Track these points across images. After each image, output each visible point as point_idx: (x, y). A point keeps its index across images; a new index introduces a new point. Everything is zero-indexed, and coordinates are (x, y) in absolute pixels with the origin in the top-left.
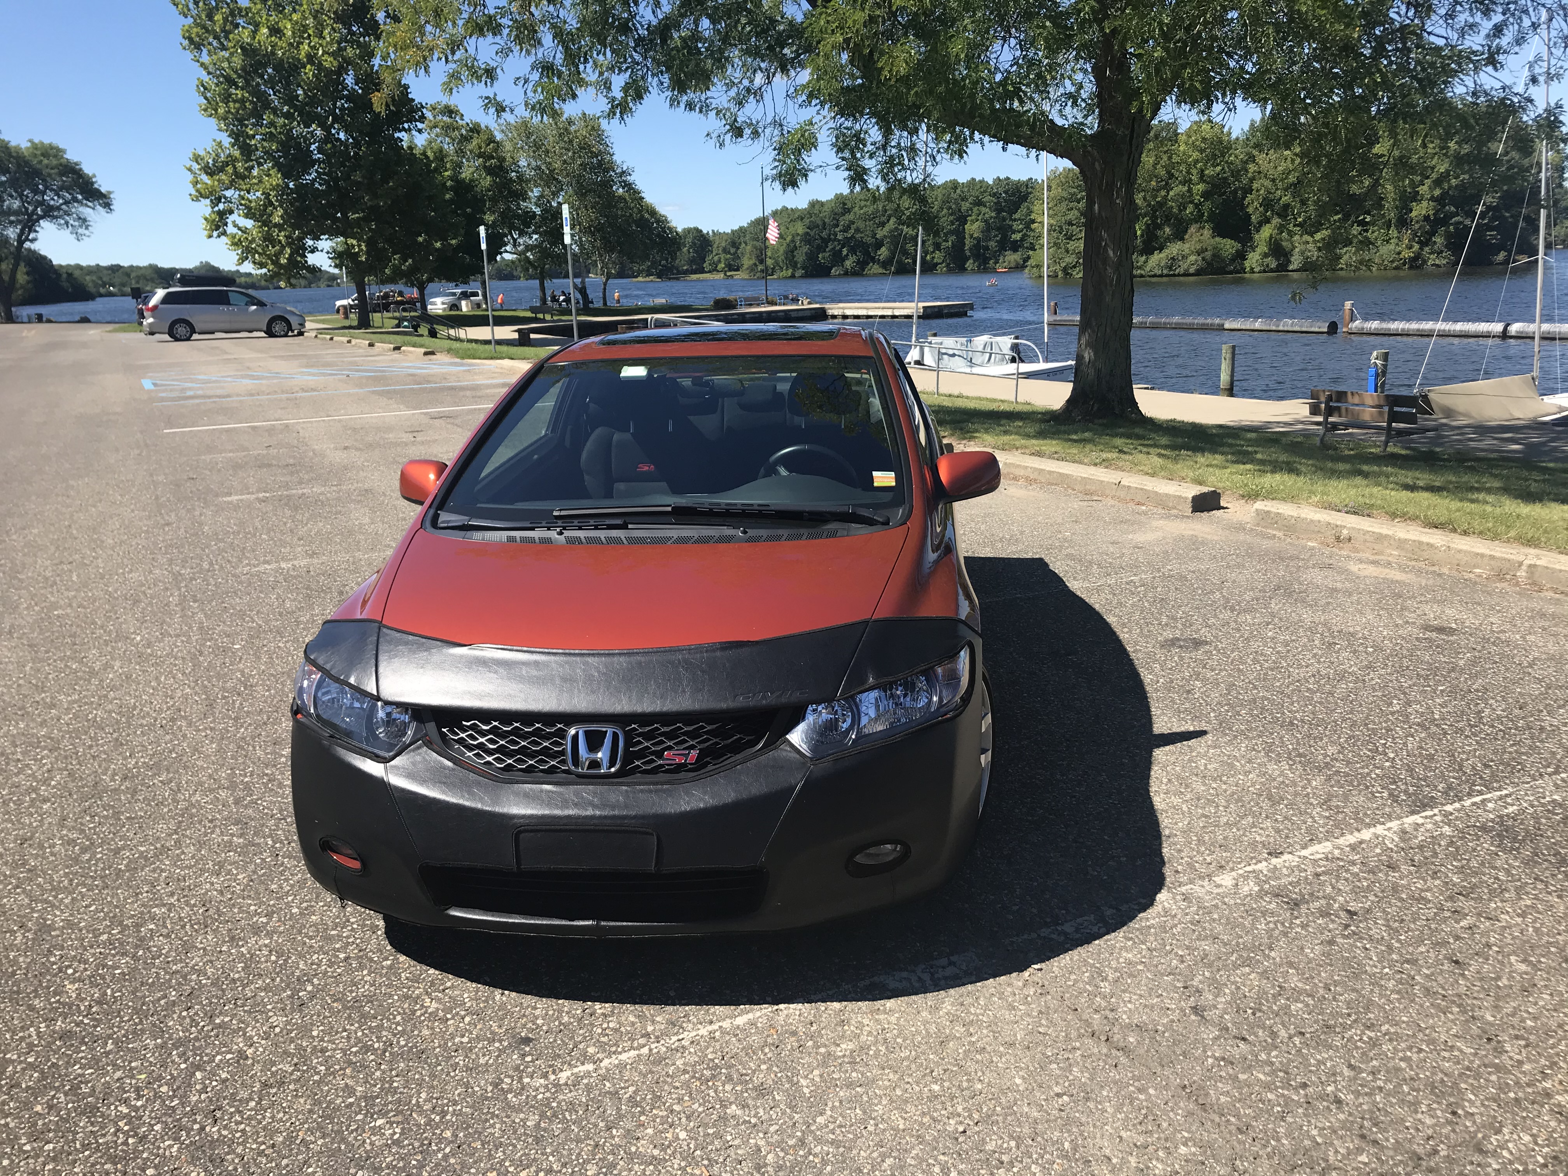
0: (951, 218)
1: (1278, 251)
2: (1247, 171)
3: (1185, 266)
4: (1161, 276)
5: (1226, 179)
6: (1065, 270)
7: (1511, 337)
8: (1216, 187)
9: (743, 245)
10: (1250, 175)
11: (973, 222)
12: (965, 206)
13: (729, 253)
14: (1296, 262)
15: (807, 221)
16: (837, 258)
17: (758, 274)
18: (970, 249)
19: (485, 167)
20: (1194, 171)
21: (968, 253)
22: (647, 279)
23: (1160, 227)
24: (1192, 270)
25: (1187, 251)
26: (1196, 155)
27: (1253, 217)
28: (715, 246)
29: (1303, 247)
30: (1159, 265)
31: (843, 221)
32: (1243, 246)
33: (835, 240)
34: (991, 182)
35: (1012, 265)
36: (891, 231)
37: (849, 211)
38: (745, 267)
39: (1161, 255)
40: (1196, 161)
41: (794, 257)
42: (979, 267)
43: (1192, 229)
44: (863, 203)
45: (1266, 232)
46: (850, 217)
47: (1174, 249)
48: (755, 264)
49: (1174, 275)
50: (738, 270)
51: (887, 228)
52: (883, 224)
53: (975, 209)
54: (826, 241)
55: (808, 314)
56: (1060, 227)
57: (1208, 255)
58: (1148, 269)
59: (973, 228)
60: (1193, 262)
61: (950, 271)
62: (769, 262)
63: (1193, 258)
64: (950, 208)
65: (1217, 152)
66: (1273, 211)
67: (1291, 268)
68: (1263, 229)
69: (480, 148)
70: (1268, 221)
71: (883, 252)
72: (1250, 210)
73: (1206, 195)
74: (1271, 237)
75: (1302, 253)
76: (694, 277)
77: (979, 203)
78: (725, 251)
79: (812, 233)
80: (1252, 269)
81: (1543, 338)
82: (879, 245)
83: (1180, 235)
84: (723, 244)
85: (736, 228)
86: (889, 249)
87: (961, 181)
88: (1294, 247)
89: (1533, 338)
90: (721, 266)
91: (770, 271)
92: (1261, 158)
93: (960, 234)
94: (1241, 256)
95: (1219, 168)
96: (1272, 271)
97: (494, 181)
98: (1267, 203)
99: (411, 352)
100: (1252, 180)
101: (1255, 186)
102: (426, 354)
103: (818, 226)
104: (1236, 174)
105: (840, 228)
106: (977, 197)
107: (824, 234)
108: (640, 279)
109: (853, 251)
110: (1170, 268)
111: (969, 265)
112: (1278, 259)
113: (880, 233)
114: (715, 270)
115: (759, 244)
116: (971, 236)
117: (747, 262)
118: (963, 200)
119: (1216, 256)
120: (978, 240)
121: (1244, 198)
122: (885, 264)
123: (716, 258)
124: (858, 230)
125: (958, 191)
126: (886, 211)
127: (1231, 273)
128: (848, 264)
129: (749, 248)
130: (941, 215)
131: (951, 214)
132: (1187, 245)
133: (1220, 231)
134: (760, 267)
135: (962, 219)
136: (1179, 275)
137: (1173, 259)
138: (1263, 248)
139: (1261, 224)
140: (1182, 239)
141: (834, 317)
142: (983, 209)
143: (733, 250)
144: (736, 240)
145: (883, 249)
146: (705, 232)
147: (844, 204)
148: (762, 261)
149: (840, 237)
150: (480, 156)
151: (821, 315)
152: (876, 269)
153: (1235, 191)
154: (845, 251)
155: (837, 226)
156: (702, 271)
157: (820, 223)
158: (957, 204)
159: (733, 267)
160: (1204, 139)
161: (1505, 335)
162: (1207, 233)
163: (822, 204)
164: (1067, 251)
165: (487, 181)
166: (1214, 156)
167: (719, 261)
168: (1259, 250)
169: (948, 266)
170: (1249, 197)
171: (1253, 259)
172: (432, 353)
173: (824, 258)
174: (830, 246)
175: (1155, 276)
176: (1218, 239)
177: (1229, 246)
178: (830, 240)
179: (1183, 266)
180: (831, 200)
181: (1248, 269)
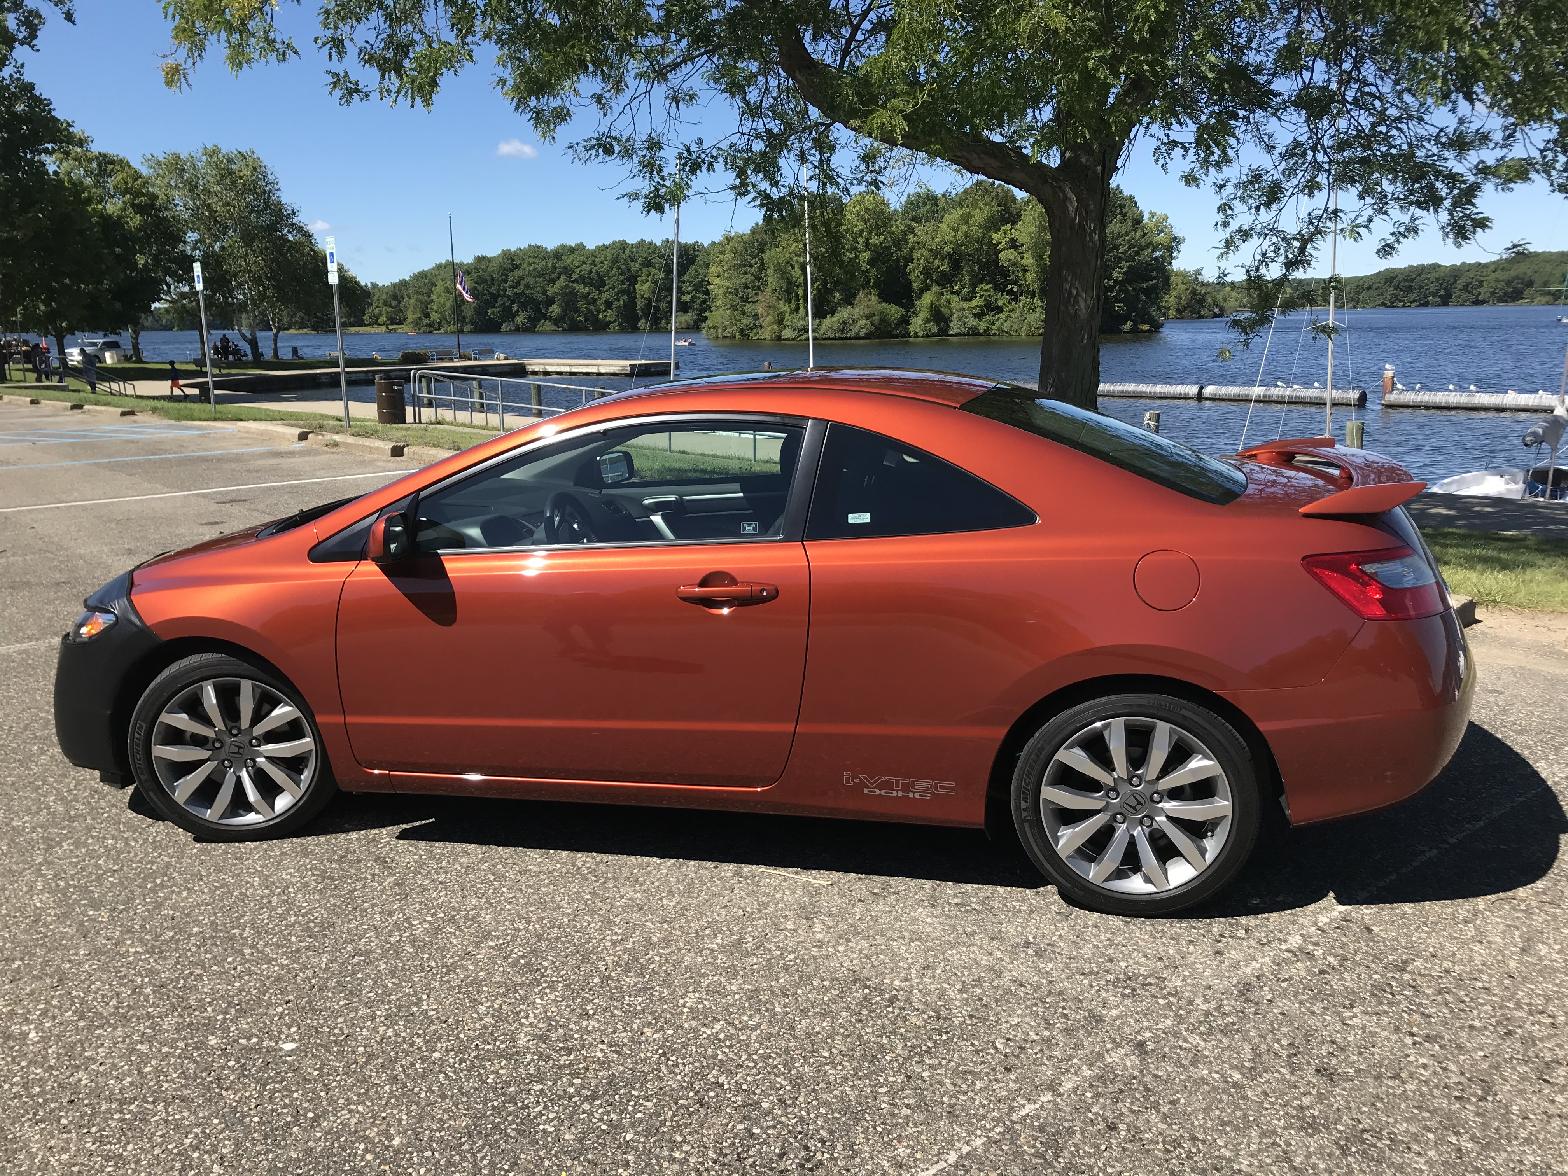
0: (622, 278)
1: (939, 316)
2: (907, 241)
3: (856, 329)
4: (834, 339)
5: (889, 248)
6: (742, 331)
7: (1207, 399)
8: (880, 256)
9: (406, 299)
10: (910, 245)
11: (643, 283)
12: (635, 266)
13: (390, 306)
14: (955, 327)
15: (474, 276)
16: (508, 315)
17: (424, 328)
18: (642, 309)
19: (133, 205)
20: (860, 240)
21: (640, 313)
22: (301, 331)
23: (830, 292)
24: (862, 334)
25: (856, 316)
26: (861, 225)
27: (915, 285)
28: (375, 298)
29: (960, 313)
30: (831, 328)
31: (513, 276)
32: (907, 311)
33: (504, 295)
34: (659, 244)
35: (684, 326)
36: (562, 288)
37: (517, 267)
38: (409, 320)
39: (834, 319)
40: (862, 231)
41: (462, 311)
42: (651, 326)
43: (861, 295)
44: (531, 260)
45: (927, 298)
46: (520, 273)
47: (844, 313)
48: (420, 318)
49: (846, 338)
50: (400, 323)
51: (558, 285)
52: (553, 281)
53: (645, 270)
54: (495, 297)
55: (506, 369)
56: (737, 290)
57: (876, 319)
58: (822, 332)
59: (644, 288)
60: (862, 326)
61: (623, 330)
62: (435, 316)
63: (862, 322)
64: (620, 268)
65: (880, 222)
66: (931, 279)
67: (950, 332)
68: (924, 296)
69: (126, 183)
70: (928, 288)
71: (555, 310)
72: (912, 278)
73: (871, 262)
74: (932, 304)
75: (960, 319)
76: (353, 330)
77: (648, 264)
78: (386, 304)
79: (480, 288)
80: (916, 333)
81: (1334, 405)
82: (550, 302)
83: (849, 300)
84: (384, 297)
85: (397, 281)
86: (560, 306)
87: (630, 242)
88: (952, 314)
89: (1325, 404)
90: (383, 319)
91: (436, 326)
92: (919, 229)
93: (631, 294)
94: (905, 321)
95: (882, 238)
96: (933, 335)
97: (146, 221)
98: (927, 272)
99: (101, 412)
100: (912, 249)
101: (915, 255)
102: (123, 414)
103: (485, 281)
104: (898, 243)
105: (510, 283)
106: (646, 258)
107: (493, 290)
108: (292, 331)
109: (523, 306)
110: (842, 331)
111: (641, 324)
112: (938, 324)
113: (551, 290)
114: (375, 323)
115: (424, 298)
116: (642, 296)
117: (411, 316)
118: (632, 260)
119: (883, 320)
120: (650, 300)
121: (906, 266)
122: (556, 322)
123: (377, 311)
124: (527, 286)
125: (627, 252)
126: (555, 268)
127: (897, 336)
128: (520, 320)
129: (412, 301)
130: (611, 274)
131: (621, 274)
132: (857, 310)
133: (886, 296)
134: (426, 322)
135: (633, 280)
136: (850, 338)
137: (844, 322)
138: (924, 314)
139: (922, 291)
140: (852, 304)
141: (534, 373)
142: (653, 271)
143: (394, 303)
144: (398, 291)
145: (555, 306)
146: (363, 284)
147: (513, 260)
148: (427, 315)
149: (509, 292)
150: (126, 191)
151: (520, 371)
152: (548, 326)
153: (898, 260)
154: (515, 307)
155: (506, 281)
156: (361, 324)
157: (489, 278)
158: (627, 265)
159: (396, 320)
160: (867, 210)
161: (1200, 397)
162: (874, 298)
163: (489, 260)
164: (744, 313)
165: (135, 221)
166: (878, 226)
167: (380, 314)
168: (922, 316)
169: (620, 325)
170: (911, 266)
171: (917, 324)
172: (132, 413)
173: (493, 313)
174: (500, 302)
175: (828, 339)
176: (884, 305)
177: (894, 311)
178: (499, 295)
179: (854, 331)
180: (499, 256)
181: (912, 334)
